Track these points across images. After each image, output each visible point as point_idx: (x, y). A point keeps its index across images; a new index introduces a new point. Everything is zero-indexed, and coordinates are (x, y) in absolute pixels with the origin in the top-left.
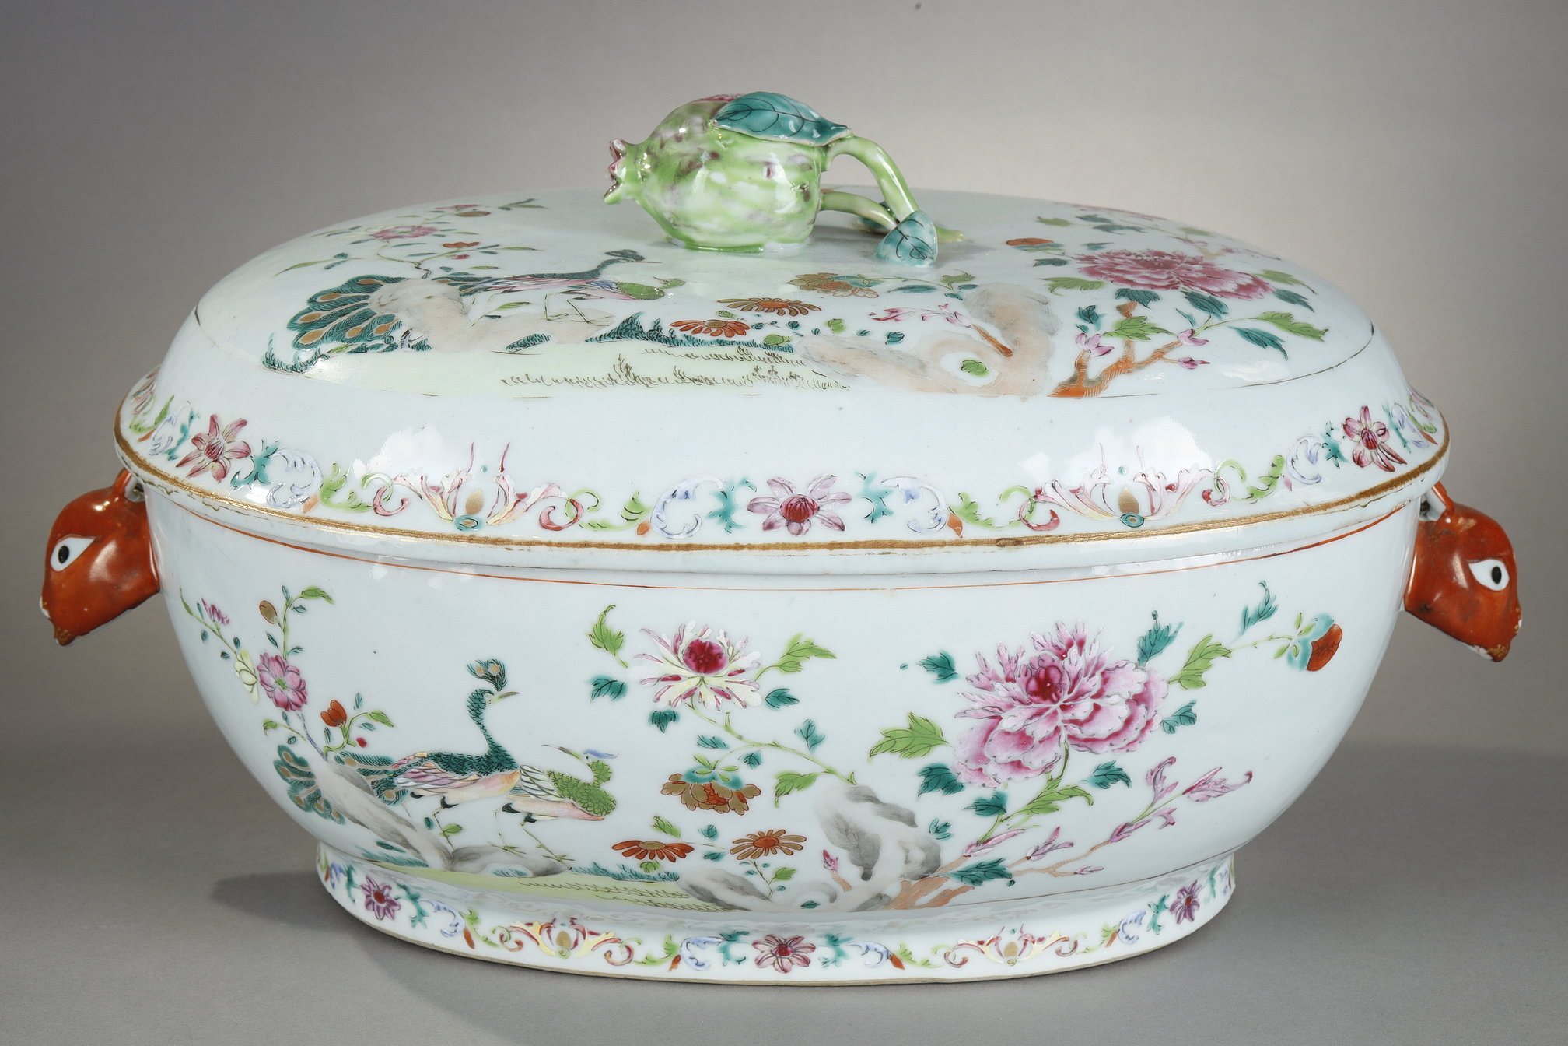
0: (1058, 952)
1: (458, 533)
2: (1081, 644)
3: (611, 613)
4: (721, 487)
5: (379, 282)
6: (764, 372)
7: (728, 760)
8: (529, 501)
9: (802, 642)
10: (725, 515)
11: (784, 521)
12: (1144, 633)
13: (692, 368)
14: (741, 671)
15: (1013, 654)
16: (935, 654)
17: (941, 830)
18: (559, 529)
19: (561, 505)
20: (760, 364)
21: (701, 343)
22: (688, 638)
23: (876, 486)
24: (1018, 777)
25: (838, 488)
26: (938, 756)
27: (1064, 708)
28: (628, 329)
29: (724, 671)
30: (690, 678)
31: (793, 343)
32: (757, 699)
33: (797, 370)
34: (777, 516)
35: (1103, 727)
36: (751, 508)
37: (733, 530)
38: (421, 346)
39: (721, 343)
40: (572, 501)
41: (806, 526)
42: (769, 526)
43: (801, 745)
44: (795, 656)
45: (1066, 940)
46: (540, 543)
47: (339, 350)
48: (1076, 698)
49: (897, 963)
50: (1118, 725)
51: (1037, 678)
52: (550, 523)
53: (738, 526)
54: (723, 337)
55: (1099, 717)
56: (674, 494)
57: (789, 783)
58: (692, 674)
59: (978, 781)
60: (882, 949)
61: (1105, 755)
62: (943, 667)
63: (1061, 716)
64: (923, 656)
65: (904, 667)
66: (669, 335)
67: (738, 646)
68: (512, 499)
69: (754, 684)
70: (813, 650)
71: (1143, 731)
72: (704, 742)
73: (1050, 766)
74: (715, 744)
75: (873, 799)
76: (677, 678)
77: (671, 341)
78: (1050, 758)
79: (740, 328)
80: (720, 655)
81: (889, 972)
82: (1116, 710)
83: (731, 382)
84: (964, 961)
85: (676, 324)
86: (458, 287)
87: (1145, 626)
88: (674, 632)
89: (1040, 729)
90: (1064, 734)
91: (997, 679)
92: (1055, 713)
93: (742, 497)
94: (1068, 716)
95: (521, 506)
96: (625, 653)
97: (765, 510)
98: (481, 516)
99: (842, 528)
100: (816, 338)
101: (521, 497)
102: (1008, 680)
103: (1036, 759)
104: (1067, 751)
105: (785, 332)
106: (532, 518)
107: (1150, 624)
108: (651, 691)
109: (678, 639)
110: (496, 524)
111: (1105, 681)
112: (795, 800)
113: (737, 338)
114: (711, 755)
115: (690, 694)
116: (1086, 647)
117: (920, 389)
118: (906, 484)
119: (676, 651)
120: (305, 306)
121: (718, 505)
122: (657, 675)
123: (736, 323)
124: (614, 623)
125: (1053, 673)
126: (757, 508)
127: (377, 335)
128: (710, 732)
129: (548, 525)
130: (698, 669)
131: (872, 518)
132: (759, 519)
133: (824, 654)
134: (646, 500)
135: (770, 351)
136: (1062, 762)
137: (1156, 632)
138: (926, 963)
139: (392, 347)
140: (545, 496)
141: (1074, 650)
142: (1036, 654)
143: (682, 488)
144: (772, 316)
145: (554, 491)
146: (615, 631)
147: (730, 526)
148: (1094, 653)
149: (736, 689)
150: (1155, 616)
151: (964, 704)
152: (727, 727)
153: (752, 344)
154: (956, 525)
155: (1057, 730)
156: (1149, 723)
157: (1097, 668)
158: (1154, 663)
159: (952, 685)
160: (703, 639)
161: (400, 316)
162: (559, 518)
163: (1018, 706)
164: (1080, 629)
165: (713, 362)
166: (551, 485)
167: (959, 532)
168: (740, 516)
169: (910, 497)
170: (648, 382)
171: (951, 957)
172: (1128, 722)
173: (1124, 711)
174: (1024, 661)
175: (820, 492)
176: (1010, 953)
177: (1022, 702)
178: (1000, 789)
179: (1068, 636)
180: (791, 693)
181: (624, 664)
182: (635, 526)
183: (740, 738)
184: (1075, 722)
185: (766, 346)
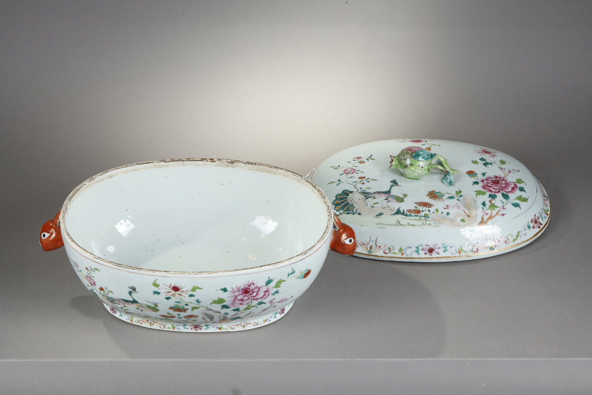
0: (254, 325)
1: (368, 254)
2: (253, 284)
3: (157, 280)
4: (417, 246)
5: (349, 192)
6: (424, 223)
7: (182, 305)
8: (381, 248)
9: (196, 287)
10: (417, 251)
11: (428, 253)
12: (267, 281)
13: (411, 222)
14: (183, 291)
15: (239, 287)
16: (223, 288)
17: (227, 314)
18: (387, 254)
19: (387, 249)
20: (424, 221)
21: (412, 216)
22: (172, 286)
23: (445, 245)
24: (242, 306)
25: (438, 246)
26: (224, 304)
27: (250, 295)
28: (398, 212)
29: (180, 291)
30: (173, 292)
31: (429, 216)
32: (187, 296)
33: (430, 223)
34: (427, 252)
35: (259, 297)
36: (422, 250)
37: (419, 254)
38: (359, 214)
39: (416, 216)
40: (389, 248)
41: (432, 254)
42: (426, 254)
43: (197, 303)
44: (194, 289)
45: (255, 323)
46: (384, 257)
47: (344, 213)
48: (253, 293)
49: (220, 329)
50: (262, 296)
51: (244, 290)
52: (385, 252)
53: (420, 254)
54: (416, 214)
55: (258, 295)
56: (408, 247)
57: (194, 308)
58: (173, 291)
59: (233, 307)
60: (217, 327)
61: (260, 301)
62: (225, 290)
63: (250, 296)
64: (221, 288)
65: (217, 290)
66: (406, 214)
67: (182, 287)
68: (378, 247)
69: (186, 293)
70: (198, 288)
71: (267, 296)
72: (176, 302)
73: (248, 303)
74: (179, 302)
75: (212, 310)
76: (170, 292)
77: (406, 215)
78: (248, 302)
79: (419, 212)
80: (179, 289)
81: (218, 330)
82: (261, 294)
83: (418, 226)
84: (234, 328)
85: (407, 210)
86: (364, 196)
87: (267, 279)
88: (170, 284)
89: (246, 298)
90: (251, 298)
91: (236, 291)
92: (249, 295)
93: (421, 248)
94: (252, 296)
95: (380, 249)
96: (159, 288)
97: (425, 250)
98: (372, 250)
99: (439, 254)
100: (434, 215)
101: (380, 247)
102: (238, 291)
103: (245, 303)
104: (252, 301)
105: (427, 213)
106: (382, 251)
107: (268, 279)
108: (165, 294)
109: (170, 286)
110: (375, 252)
111: (259, 289)
112: (195, 311)
113: (419, 215)
114: (178, 304)
115: (173, 295)
116: (255, 284)
117: (453, 226)
118: (450, 245)
119: (170, 288)
120: (335, 198)
121: (416, 249)
122: (167, 291)
123: (418, 210)
124: (157, 282)
125: (248, 289)
126: (423, 250)
127: (350, 210)
128: (178, 301)
129: (385, 253)
130: (175, 291)
131: (444, 252)
132: (424, 252)
133: (200, 288)
134: (403, 248)
135: (425, 218)
136: (251, 302)
137: (269, 280)
138: (226, 329)
139: (354, 214)
140: (384, 247)
141: (252, 285)
142: (244, 286)
143: (409, 246)
144: (425, 208)
145: (386, 246)
146: (158, 284)
147: (418, 254)
148: (256, 285)
149: (182, 294)
150: (269, 278)
151: (229, 295)
152: (181, 300)
153: (422, 216)
154: (460, 252)
155: (249, 298)
156: (269, 295)
157: (257, 287)
158: (268, 285)
159: (227, 293)
160: (175, 286)
161: (355, 205)
162: (387, 251)
163: (241, 295)
164: (253, 281)
165: (415, 221)
166: (385, 245)
167: (460, 254)
168: (420, 251)
169: (451, 247)
170: (403, 225)
171: (231, 328)
172: (264, 295)
173: (263, 294)
174: (241, 288)
175: (435, 247)
176: (244, 326)
177: (241, 294)
178: (238, 307)
179: (251, 283)
180: (194, 295)
181: (160, 289)
182: (401, 253)
183: (184, 302)
184: (253, 296)
185: (424, 217)
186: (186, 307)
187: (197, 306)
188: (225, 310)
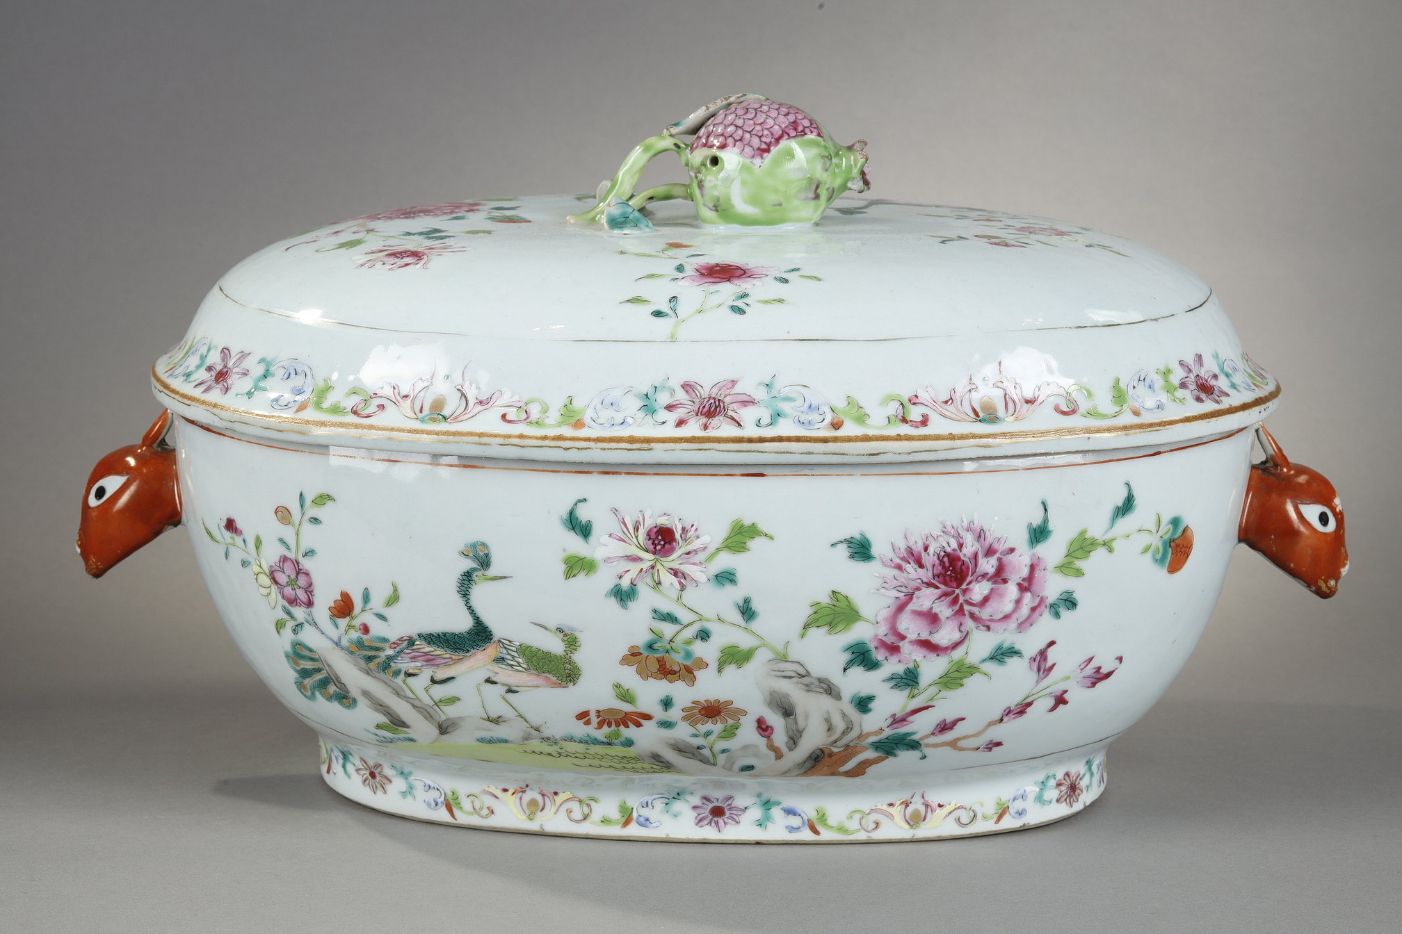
186: (699, 649)
187: (744, 641)
188: (858, 681)
